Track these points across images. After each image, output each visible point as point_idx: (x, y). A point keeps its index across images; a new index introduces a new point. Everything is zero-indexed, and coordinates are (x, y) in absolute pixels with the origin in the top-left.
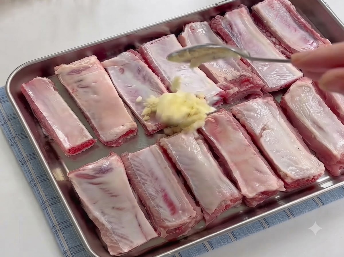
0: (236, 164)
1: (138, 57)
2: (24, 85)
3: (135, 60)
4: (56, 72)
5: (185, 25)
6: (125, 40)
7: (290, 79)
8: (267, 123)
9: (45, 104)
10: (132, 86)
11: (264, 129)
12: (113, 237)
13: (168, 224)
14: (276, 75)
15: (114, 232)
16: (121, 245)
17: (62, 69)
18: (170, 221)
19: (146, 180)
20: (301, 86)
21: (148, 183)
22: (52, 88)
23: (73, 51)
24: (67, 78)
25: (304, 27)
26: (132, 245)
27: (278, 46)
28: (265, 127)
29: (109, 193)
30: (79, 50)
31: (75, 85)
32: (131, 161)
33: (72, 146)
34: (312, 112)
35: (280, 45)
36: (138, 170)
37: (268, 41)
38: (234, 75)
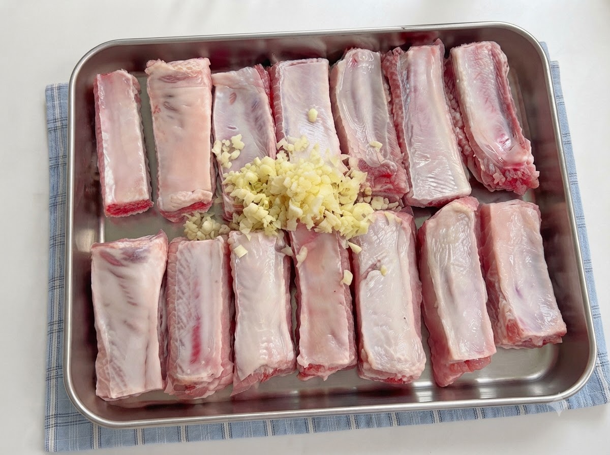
0: (311, 312)
1: (262, 82)
2: (99, 76)
3: (258, 85)
4: (146, 71)
5: (349, 49)
6: (261, 46)
7: (448, 193)
8: (383, 258)
9: (111, 119)
10: (235, 128)
11: (374, 267)
12: (107, 368)
13: (180, 376)
14: (433, 180)
15: (111, 361)
16: (111, 385)
17: (156, 67)
18: (183, 372)
19: (183, 293)
20: (458, 211)
21: (184, 299)
22: (132, 95)
23: (184, 42)
24: (157, 84)
25: (506, 109)
26: (124, 389)
27: (458, 130)
28: (378, 264)
29: (128, 297)
30: (193, 43)
31: (162, 100)
32: (178, 254)
33: (116, 202)
34: (452, 261)
35: (462, 128)
36: (181, 272)
37: (448, 116)
38: (375, 159)
